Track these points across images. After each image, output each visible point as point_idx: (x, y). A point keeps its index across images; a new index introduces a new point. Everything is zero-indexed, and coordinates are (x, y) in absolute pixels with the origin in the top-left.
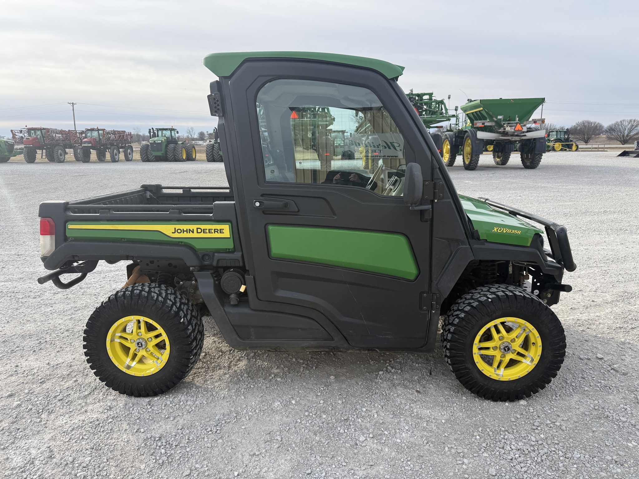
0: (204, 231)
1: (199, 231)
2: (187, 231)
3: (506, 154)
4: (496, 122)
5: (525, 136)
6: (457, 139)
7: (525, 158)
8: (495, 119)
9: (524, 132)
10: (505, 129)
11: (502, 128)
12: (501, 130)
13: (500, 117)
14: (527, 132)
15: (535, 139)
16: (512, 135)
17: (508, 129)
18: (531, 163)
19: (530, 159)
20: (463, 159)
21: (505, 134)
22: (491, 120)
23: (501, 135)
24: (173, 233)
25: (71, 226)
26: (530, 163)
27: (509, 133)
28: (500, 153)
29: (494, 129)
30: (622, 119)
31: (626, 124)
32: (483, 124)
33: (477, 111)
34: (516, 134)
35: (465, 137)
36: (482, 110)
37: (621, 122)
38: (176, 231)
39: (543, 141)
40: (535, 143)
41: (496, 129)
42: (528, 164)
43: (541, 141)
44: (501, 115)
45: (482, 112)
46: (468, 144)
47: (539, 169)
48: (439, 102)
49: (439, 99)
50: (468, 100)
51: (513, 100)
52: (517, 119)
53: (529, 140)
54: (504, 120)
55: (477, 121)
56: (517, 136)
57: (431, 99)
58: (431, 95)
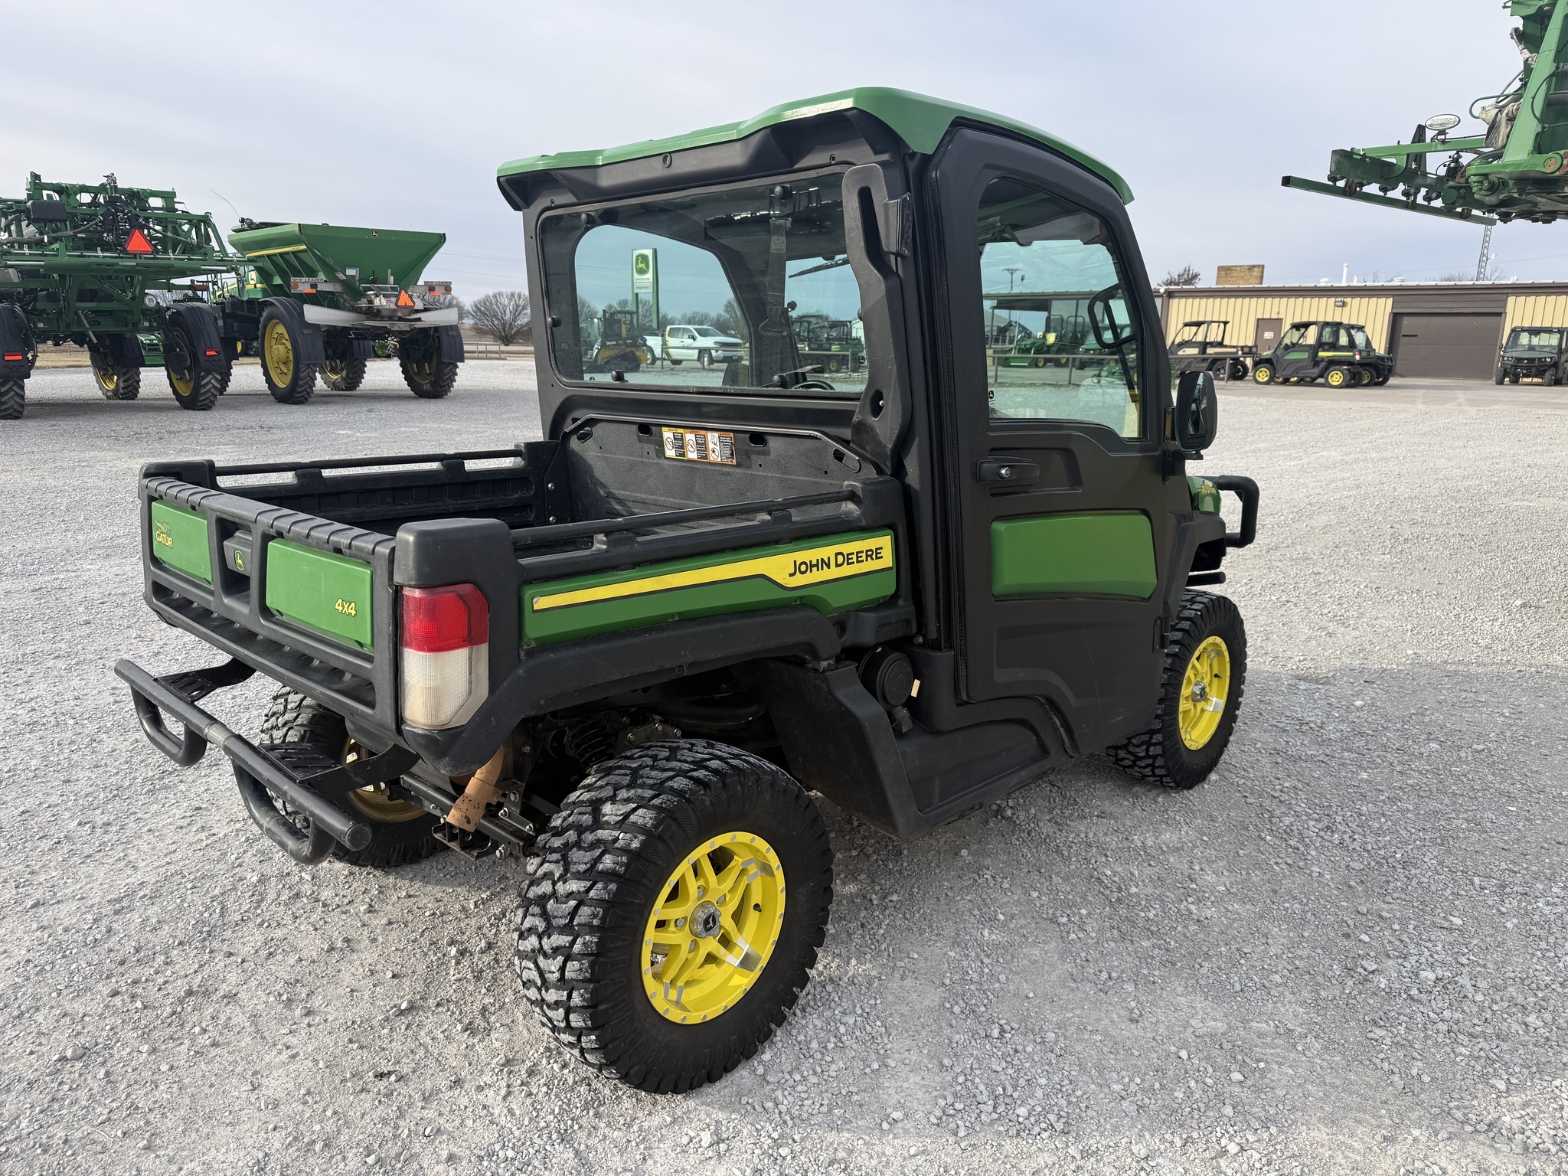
0: (848, 559)
1: (840, 559)
2: (817, 565)
3: (356, 363)
4: (342, 282)
5: (419, 320)
6: (229, 321)
7: (415, 374)
8: (341, 276)
9: (418, 311)
10: (370, 302)
11: (364, 300)
12: (363, 304)
13: (351, 272)
14: (426, 310)
15: (437, 329)
16: (391, 318)
17: (380, 302)
18: (434, 384)
19: (430, 374)
20: (266, 373)
21: (373, 313)
22: (332, 277)
23: (364, 316)
24: (791, 575)
25: (542, 603)
26: (432, 386)
27: (384, 313)
28: (338, 361)
29: (341, 300)
30: (496, 291)
31: (505, 301)
32: (314, 286)
33: (287, 253)
34: (400, 314)
35: (262, 319)
36: (303, 251)
37: (495, 296)
38: (798, 569)
39: (454, 333)
40: (438, 337)
41: (345, 300)
42: (427, 387)
43: (451, 333)
44: (352, 267)
45: (302, 256)
46: (276, 336)
47: (456, 398)
48: (200, 221)
49: (197, 210)
50: (243, 221)
51: (377, 231)
52: (392, 279)
53: (425, 331)
54: (362, 280)
55: (298, 279)
56: (401, 319)
57: (170, 208)
58: (169, 197)
